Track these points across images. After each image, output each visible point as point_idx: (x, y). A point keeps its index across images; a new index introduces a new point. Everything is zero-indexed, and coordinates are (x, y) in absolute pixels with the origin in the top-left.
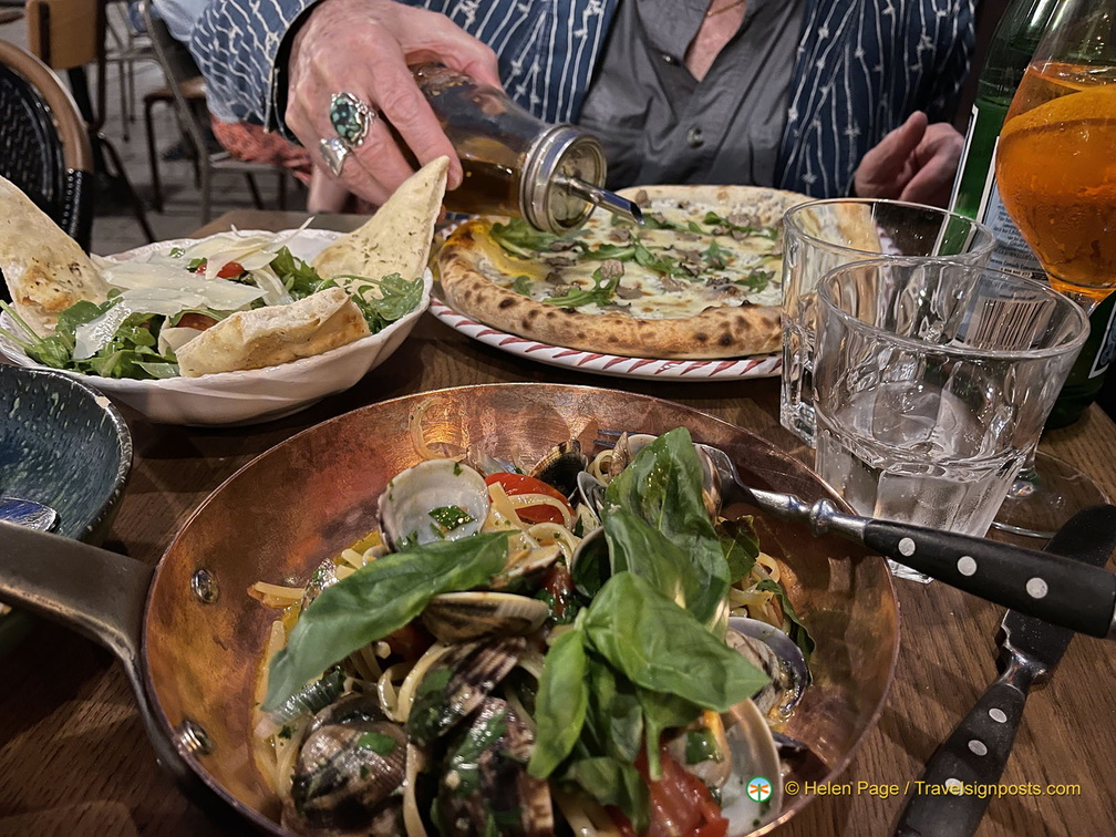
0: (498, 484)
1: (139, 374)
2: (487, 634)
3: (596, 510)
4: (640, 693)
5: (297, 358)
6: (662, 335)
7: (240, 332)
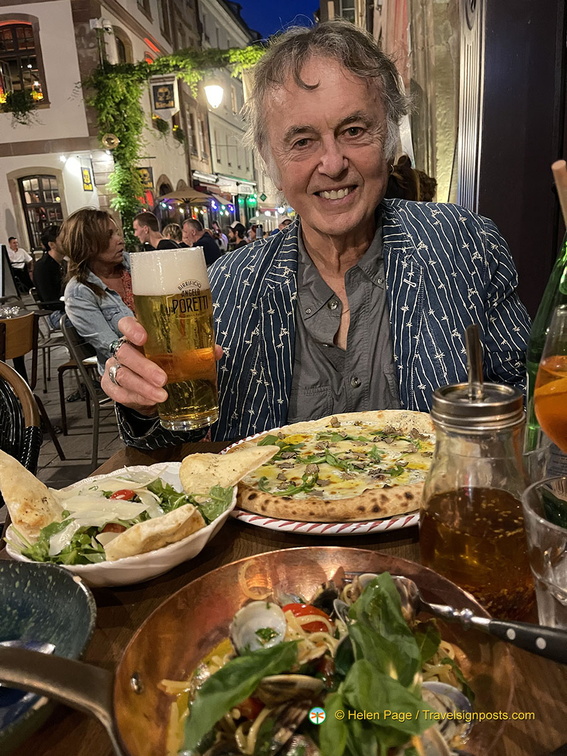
0: (290, 611)
1: (85, 561)
2: (291, 700)
3: (345, 621)
4: (374, 728)
5: (167, 544)
6: (339, 510)
7: (140, 535)
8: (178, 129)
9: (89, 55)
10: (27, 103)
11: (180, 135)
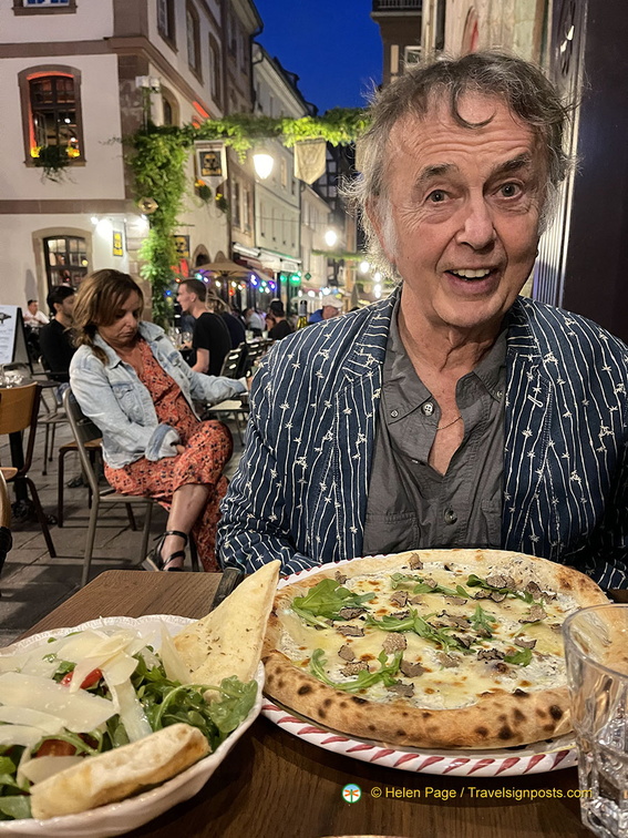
6: (446, 729)
7: (89, 784)
8: (222, 198)
9: (133, 114)
10: (61, 159)
11: (222, 205)
